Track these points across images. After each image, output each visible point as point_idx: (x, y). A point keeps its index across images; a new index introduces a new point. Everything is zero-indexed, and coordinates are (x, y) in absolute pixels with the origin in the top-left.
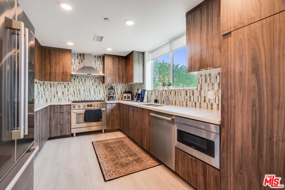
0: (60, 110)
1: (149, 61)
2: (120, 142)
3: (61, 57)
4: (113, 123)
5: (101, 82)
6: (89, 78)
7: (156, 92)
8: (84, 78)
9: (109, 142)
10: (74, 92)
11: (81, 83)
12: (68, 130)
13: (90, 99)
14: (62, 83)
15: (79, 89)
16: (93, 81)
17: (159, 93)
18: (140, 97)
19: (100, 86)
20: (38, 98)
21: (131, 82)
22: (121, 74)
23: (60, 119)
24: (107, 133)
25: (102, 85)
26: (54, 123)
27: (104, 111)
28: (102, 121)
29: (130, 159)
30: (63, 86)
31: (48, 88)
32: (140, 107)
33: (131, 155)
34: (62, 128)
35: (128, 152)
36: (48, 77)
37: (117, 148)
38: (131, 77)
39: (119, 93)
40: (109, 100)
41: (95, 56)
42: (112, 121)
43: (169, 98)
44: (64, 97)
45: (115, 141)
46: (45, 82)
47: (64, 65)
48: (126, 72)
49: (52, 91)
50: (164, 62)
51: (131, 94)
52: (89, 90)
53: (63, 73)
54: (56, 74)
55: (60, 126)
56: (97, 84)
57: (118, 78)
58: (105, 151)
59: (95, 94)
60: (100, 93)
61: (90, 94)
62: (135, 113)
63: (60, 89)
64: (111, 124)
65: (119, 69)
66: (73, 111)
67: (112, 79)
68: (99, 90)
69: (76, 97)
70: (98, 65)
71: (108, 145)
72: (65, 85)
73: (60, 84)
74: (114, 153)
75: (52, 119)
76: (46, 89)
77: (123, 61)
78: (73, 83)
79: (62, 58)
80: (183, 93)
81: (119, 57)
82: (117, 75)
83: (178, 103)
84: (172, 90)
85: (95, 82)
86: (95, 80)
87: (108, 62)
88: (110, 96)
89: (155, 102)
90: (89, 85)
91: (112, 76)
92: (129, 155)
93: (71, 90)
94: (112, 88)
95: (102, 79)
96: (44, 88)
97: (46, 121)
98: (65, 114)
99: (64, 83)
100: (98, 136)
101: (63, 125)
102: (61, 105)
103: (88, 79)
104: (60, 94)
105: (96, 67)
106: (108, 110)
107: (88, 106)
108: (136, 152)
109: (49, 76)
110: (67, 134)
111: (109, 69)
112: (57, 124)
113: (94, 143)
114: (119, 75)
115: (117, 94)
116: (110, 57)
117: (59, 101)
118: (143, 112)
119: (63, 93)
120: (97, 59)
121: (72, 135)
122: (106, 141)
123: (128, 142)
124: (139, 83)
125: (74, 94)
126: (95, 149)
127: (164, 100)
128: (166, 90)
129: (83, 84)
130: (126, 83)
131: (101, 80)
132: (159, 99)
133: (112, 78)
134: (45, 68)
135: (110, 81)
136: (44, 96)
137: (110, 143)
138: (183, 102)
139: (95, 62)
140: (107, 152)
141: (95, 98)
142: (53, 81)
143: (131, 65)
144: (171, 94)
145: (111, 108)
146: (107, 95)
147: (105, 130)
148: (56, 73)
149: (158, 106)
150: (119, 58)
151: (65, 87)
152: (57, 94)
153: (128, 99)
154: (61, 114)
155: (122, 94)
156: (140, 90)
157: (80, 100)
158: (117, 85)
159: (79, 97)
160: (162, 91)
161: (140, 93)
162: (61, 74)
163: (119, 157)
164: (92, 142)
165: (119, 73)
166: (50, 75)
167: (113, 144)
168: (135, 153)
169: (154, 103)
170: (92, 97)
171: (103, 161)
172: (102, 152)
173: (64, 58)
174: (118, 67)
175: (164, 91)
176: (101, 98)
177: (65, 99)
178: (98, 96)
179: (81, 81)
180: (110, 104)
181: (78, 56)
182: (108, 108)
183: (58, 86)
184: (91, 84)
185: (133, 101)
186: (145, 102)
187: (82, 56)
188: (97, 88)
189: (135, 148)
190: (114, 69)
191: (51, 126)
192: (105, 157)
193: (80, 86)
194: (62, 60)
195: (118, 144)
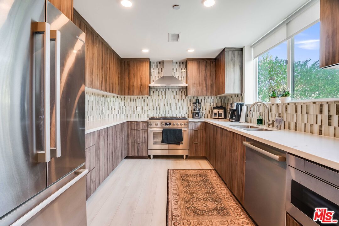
0: (137, 127)
1: (251, 60)
2: (202, 175)
3: (139, 67)
4: (197, 148)
5: (184, 94)
6: (170, 90)
7: (260, 107)
8: (165, 89)
9: (188, 172)
10: (154, 107)
11: (161, 96)
12: (145, 150)
13: (171, 116)
14: (141, 96)
15: (159, 104)
16: (175, 93)
17: (264, 109)
18: (235, 115)
19: (182, 99)
20: (119, 113)
21: (222, 93)
22: (209, 83)
23: (136, 137)
24: (188, 160)
25: (186, 98)
26: (131, 141)
27: (185, 131)
28: (183, 144)
29: (211, 205)
30: (142, 100)
31: (128, 103)
32: (229, 130)
33: (213, 200)
34: (139, 148)
35: (209, 193)
36: (127, 91)
37: (196, 183)
38: (222, 85)
39: (208, 108)
40: (193, 118)
41: (177, 63)
42: (196, 145)
43: (282, 117)
44: (143, 113)
45: (196, 172)
46: (126, 96)
47: (142, 77)
48: (216, 79)
49: (132, 106)
50: (277, 59)
51: (223, 110)
52: (170, 104)
53: (141, 85)
54: (134, 88)
55: (137, 145)
56: (179, 97)
57: (205, 88)
58: (179, 184)
59: (177, 110)
60: (182, 108)
61: (171, 109)
62: (224, 138)
63: (140, 103)
64: (194, 149)
65: (206, 76)
66: (150, 130)
67: (197, 90)
68: (182, 105)
69: (156, 113)
70: (179, 73)
71: (185, 177)
72: (144, 99)
73: (140, 98)
74: (190, 191)
75: (129, 137)
76: (126, 104)
77: (212, 65)
78: (152, 97)
79: (140, 69)
80: (314, 110)
81: (207, 60)
82: (204, 85)
83: (301, 126)
84: (288, 104)
85: (177, 94)
86: (177, 92)
87: (193, 68)
88: (195, 112)
89: (258, 123)
90: (170, 98)
91: (197, 86)
92: (210, 198)
93: (150, 104)
94: (197, 102)
95: (185, 90)
96: (125, 103)
97: (122, 138)
98: (141, 131)
99: (143, 96)
100: (177, 162)
101: (139, 144)
102: (137, 122)
103: (169, 92)
104: (139, 109)
105: (178, 75)
106: (191, 131)
107: (166, 124)
108: (221, 195)
109: (127, 89)
110: (144, 155)
111: (194, 77)
112: (133, 142)
113: (169, 170)
114: (206, 85)
115: (205, 110)
116: (194, 62)
117: (138, 117)
118: (234, 139)
119: (142, 108)
120: (179, 66)
121: (149, 156)
122: (184, 171)
123: (213, 178)
124: (235, 94)
125: (154, 109)
126: (168, 180)
127: (273, 121)
128: (277, 104)
129: (163, 98)
130: (216, 95)
131: (184, 92)
132: (265, 119)
133: (197, 88)
134: (124, 82)
135: (194, 93)
136: (124, 111)
137: (188, 175)
138: (311, 125)
139: (177, 70)
140: (182, 187)
141: (177, 115)
142: (133, 95)
143: (222, 69)
144: (286, 110)
145: (195, 128)
146: (191, 111)
147: (187, 156)
148: (134, 86)
149: (262, 130)
150: (206, 62)
151: (144, 102)
152: (137, 109)
153: (219, 116)
154: (138, 131)
155: (211, 109)
156: (235, 105)
157: (160, 116)
158: (205, 98)
159: (159, 113)
160: (271, 106)
161: (235, 108)
162: (139, 86)
163: (195, 198)
164: (168, 170)
165: (206, 82)
166: (129, 88)
167: (192, 177)
168: (219, 198)
169: (255, 125)
170: (173, 113)
171: (173, 198)
172: (175, 185)
173: (142, 68)
174: (205, 73)
175: (275, 105)
176: (184, 115)
177: (144, 115)
178: (180, 113)
179: (161, 94)
180: (194, 123)
181: (157, 65)
182: (191, 128)
183: (137, 100)
184: (172, 98)
185: (225, 120)
186: (242, 123)
187: (161, 64)
188: (179, 102)
189: (222, 190)
190: (200, 76)
191: (128, 144)
192: (177, 193)
193: (159, 99)
194: (140, 71)
195: (199, 178)
